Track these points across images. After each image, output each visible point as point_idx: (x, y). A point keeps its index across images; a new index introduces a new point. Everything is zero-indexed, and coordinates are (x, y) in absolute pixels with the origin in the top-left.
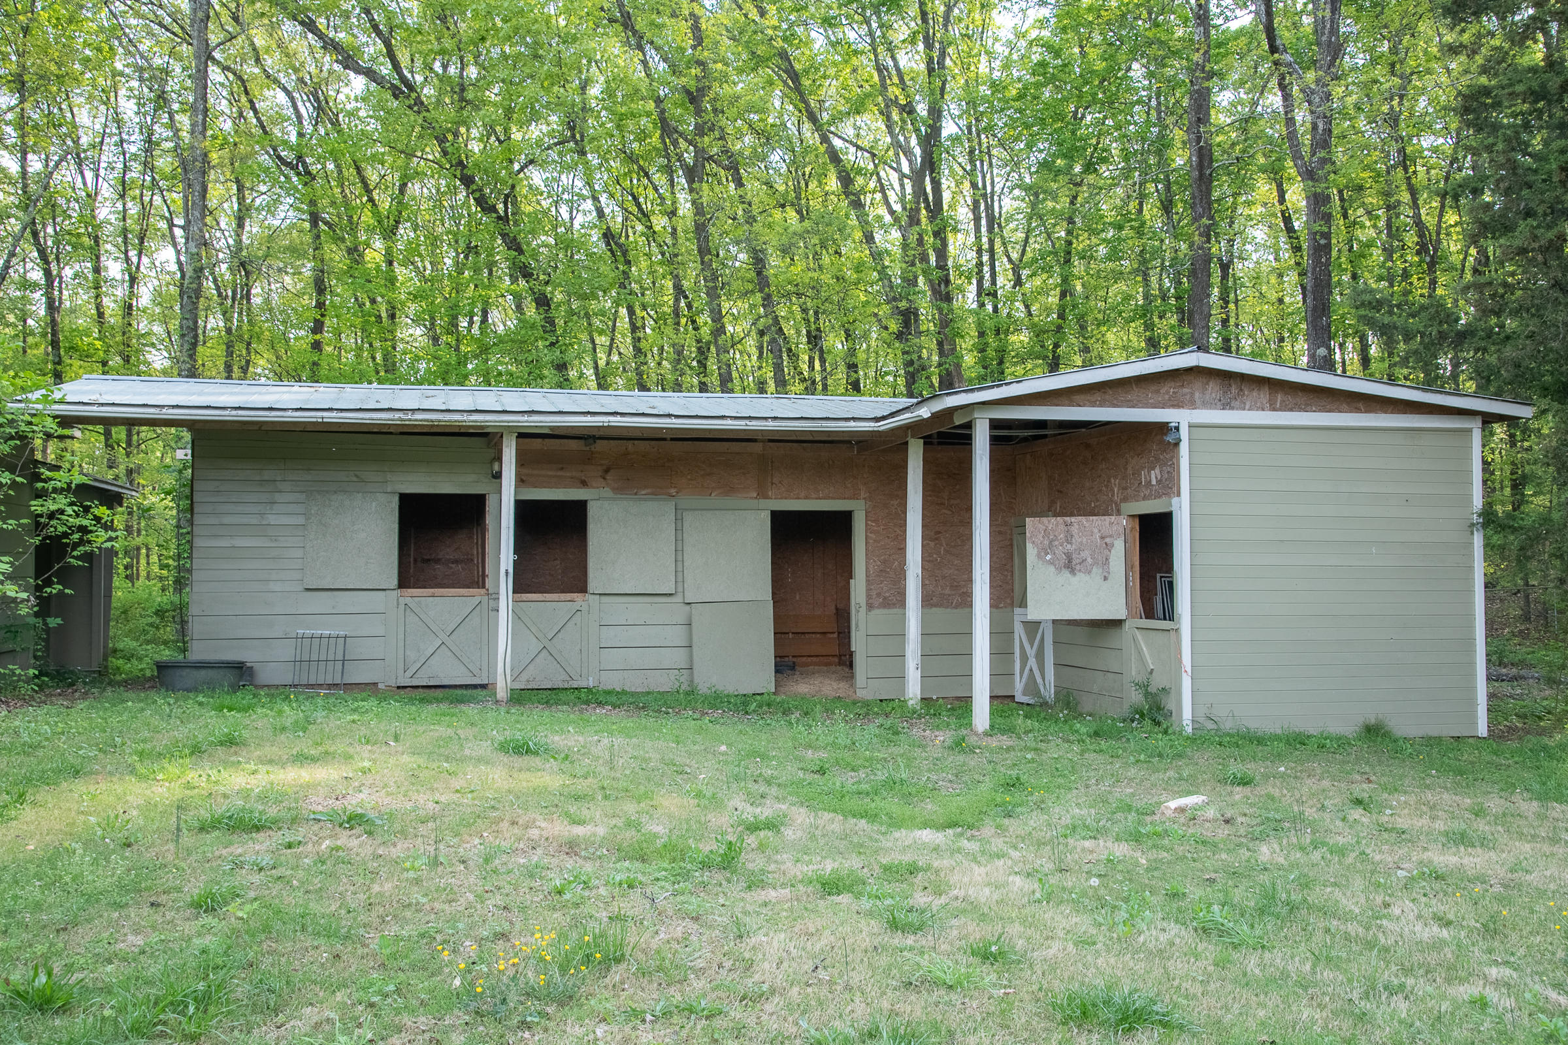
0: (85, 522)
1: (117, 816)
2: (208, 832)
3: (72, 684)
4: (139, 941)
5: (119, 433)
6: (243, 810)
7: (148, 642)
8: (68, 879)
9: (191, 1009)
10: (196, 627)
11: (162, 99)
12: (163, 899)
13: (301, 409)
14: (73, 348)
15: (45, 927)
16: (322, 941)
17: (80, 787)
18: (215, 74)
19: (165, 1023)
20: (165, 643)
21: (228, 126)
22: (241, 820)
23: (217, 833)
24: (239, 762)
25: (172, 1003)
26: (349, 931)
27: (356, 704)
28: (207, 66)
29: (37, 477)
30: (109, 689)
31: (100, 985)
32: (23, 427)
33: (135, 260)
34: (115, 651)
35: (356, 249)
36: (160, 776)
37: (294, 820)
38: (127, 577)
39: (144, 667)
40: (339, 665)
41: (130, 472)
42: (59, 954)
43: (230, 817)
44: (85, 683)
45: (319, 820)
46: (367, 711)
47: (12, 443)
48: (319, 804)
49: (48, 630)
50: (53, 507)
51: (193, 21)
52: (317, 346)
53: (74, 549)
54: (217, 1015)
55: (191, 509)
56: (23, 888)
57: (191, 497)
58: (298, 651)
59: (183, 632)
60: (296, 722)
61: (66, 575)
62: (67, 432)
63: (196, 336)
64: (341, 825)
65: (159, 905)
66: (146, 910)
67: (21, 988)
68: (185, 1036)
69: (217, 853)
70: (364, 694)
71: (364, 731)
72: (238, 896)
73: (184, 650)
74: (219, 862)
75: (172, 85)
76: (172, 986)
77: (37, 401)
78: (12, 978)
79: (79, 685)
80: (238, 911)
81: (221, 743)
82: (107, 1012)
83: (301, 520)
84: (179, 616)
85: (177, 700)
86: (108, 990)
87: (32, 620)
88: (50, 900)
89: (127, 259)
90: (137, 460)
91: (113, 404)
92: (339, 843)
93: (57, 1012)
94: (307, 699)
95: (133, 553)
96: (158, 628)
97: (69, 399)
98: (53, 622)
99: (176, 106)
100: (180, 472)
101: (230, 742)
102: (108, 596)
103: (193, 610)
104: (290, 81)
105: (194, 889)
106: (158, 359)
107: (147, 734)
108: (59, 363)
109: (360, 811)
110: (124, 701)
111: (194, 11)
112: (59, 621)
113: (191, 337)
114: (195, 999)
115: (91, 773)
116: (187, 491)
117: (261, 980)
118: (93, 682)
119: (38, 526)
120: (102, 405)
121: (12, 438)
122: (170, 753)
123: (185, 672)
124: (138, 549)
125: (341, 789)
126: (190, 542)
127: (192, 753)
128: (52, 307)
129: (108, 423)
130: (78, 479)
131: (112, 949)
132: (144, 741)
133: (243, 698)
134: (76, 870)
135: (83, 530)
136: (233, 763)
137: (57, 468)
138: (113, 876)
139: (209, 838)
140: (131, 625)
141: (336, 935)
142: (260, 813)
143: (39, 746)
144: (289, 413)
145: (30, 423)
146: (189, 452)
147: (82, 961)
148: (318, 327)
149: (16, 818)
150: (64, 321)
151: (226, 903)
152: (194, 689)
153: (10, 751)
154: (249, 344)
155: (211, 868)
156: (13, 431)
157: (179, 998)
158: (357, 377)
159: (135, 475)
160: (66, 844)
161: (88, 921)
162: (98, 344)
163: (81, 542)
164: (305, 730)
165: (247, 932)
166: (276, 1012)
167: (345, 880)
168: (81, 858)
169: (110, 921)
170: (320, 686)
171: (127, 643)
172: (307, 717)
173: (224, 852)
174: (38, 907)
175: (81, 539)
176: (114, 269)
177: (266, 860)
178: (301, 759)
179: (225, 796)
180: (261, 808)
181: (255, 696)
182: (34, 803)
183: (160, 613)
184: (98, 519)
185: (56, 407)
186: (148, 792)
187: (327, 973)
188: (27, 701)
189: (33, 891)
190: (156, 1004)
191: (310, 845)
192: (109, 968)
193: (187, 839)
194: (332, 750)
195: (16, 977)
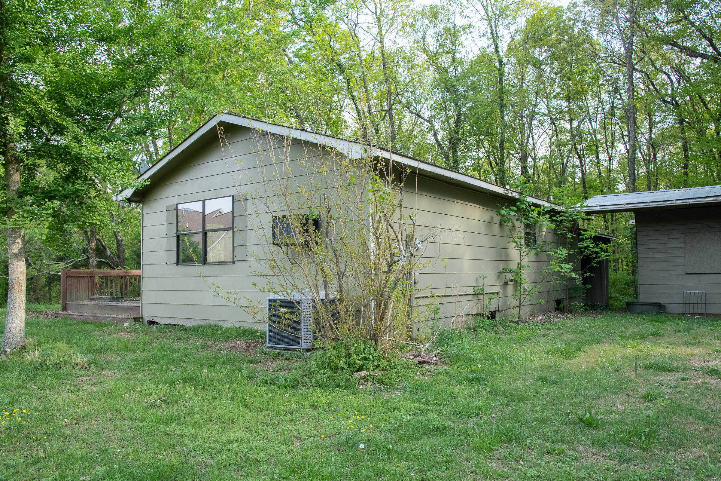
0: (597, 250)
1: (613, 359)
2: (648, 370)
3: (596, 310)
4: (622, 408)
5: (609, 216)
6: (662, 362)
7: (623, 295)
8: (596, 380)
9: (643, 438)
10: (641, 289)
11: (617, 90)
12: (631, 393)
13: (679, 200)
14: (591, 187)
15: (588, 396)
16: (699, 421)
17: (599, 347)
18: (637, 75)
19: (633, 441)
20: (630, 295)
21: (643, 93)
22: (662, 366)
23: (651, 370)
24: (660, 343)
25: (636, 434)
26: (712, 420)
27: (712, 323)
28: (633, 73)
29: (580, 234)
30: (609, 312)
31: (609, 422)
32: (574, 217)
33: (610, 152)
34: (611, 298)
35: (701, 130)
36: (629, 346)
37: (685, 369)
38: (614, 270)
39: (622, 304)
40: (703, 306)
41: (613, 231)
42: (594, 407)
43: (657, 365)
44: (601, 309)
45: (697, 370)
46: (718, 326)
47: (571, 223)
48: (696, 363)
49: (587, 289)
50: (586, 245)
51: (626, 57)
52: (686, 173)
53: (594, 260)
54: (654, 443)
55: (636, 243)
56: (581, 382)
57: (636, 238)
58: (685, 299)
59: (636, 291)
60: (685, 328)
61: (592, 269)
62: (589, 217)
63: (635, 177)
64: (707, 373)
65: (629, 395)
66: (625, 397)
67: (581, 417)
68: (641, 448)
69: (652, 378)
70: (716, 319)
71: (716, 334)
72: (661, 396)
73: (637, 298)
74: (653, 382)
75: (620, 83)
76: (635, 428)
77: (579, 207)
78: (578, 413)
79: (599, 310)
80: (662, 403)
81: (653, 335)
82: (611, 432)
83: (682, 245)
84: (634, 284)
85: (634, 317)
86: (611, 424)
87: (581, 286)
88: (590, 387)
89: (608, 153)
90: (615, 226)
91: (605, 205)
92: (706, 381)
93: (593, 428)
94: (689, 319)
95: (616, 261)
96: (626, 289)
97: (589, 205)
98: (589, 286)
99: (622, 92)
100: (631, 229)
101: (656, 334)
102: (607, 277)
103: (639, 282)
104: (667, 69)
105: (643, 390)
106: (621, 187)
107: (623, 329)
108: (586, 193)
109: (716, 368)
110: (614, 317)
111: (627, 53)
112: (590, 286)
113: (633, 177)
114: (645, 435)
115: (603, 342)
116: (635, 236)
117: (672, 433)
118: (604, 309)
119: (582, 252)
120: (601, 206)
121: (571, 221)
122: (633, 337)
123: (637, 306)
124: (618, 259)
125: (706, 358)
126: (637, 256)
127: (641, 338)
128: (583, 174)
129: (604, 212)
130: (594, 234)
131: (612, 409)
132: (622, 332)
133: (661, 317)
134: (599, 377)
135: (596, 253)
136: (658, 343)
137: (586, 231)
138: (612, 381)
139: (649, 372)
140: (617, 288)
141: (706, 419)
142: (670, 364)
143: (585, 331)
144: (674, 202)
145: (577, 215)
146: (634, 221)
147: (602, 411)
148: (686, 166)
149: (578, 356)
150: (588, 178)
151: (656, 399)
152: (642, 313)
153: (576, 332)
154: (657, 176)
155: (650, 384)
156: (571, 219)
157: (638, 433)
158: (705, 183)
159: (615, 232)
160: (595, 368)
161: (604, 397)
162: (599, 184)
163: (596, 257)
164: (689, 332)
165: (666, 412)
166: (680, 447)
167: (710, 397)
168: (600, 374)
169: (611, 398)
170: (695, 314)
171: (615, 295)
172: (689, 327)
173: (655, 378)
174: (586, 389)
175: (596, 256)
176: (603, 156)
177: (673, 384)
178: (687, 344)
179: (655, 356)
180: (670, 362)
181: (666, 317)
182: (584, 352)
183: (627, 283)
184: (601, 248)
185: (585, 209)
186: (624, 351)
187: (702, 436)
188: (581, 314)
189: (584, 383)
190: (629, 433)
191: (693, 380)
192: (611, 416)
193: (640, 371)
194: (701, 341)
195: (579, 413)
